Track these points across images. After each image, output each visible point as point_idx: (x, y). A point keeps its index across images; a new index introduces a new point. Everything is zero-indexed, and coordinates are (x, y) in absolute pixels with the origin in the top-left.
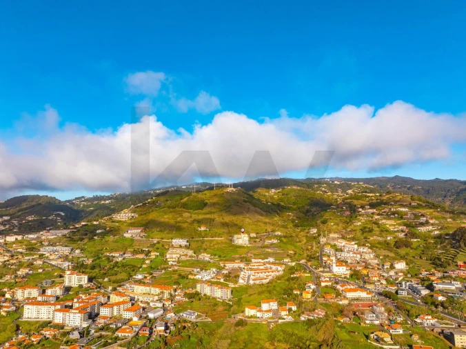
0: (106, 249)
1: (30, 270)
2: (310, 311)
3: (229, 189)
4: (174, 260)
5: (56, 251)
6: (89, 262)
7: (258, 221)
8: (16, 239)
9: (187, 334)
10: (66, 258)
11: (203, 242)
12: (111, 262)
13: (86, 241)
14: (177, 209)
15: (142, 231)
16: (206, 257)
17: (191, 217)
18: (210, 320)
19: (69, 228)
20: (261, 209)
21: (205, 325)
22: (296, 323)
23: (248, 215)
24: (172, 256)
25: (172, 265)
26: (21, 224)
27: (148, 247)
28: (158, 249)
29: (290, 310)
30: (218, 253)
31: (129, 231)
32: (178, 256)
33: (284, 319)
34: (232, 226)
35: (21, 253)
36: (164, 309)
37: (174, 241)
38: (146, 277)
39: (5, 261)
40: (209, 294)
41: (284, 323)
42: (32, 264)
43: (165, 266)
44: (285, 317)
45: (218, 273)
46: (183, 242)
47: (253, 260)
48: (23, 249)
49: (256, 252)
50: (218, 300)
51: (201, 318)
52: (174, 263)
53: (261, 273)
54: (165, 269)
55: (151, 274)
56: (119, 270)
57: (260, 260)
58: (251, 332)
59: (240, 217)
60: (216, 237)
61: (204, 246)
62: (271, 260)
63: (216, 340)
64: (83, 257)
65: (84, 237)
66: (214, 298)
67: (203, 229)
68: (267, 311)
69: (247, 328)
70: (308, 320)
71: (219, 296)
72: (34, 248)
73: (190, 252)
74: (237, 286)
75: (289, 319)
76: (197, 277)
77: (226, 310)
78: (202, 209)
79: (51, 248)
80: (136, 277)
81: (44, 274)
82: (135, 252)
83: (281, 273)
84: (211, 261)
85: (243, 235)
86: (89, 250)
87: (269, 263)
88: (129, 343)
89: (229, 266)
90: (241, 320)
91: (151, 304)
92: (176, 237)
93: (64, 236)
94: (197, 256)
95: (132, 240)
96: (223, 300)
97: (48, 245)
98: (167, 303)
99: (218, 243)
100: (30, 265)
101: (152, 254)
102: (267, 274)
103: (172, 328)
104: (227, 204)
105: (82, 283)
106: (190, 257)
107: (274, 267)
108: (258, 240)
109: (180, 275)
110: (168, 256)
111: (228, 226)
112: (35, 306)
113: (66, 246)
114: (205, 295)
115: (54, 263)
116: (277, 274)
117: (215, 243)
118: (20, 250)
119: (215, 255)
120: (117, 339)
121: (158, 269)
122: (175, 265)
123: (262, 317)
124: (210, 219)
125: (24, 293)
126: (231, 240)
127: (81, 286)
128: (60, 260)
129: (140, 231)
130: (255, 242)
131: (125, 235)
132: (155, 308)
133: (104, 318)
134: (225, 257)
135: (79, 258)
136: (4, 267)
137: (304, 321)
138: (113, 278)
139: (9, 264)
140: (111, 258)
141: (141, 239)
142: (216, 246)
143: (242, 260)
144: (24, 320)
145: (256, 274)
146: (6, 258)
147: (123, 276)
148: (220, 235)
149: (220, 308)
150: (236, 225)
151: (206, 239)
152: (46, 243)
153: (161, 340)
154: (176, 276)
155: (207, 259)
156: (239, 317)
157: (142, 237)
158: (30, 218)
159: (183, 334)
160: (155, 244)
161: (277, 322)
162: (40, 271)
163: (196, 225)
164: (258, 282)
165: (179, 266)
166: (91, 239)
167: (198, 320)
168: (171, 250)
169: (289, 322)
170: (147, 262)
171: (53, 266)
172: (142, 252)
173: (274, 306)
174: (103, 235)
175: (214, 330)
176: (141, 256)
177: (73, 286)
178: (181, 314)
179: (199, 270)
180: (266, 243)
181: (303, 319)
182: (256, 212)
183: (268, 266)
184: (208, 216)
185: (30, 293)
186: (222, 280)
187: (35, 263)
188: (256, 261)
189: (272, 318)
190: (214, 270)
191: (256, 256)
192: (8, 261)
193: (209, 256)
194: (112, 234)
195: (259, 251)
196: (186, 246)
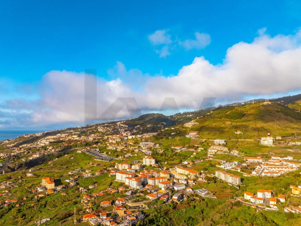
0: (174, 144)
1: (131, 155)
2: (294, 206)
3: (265, 103)
4: (212, 153)
5: (147, 145)
6: (161, 152)
7: (287, 127)
8: (132, 137)
9: (194, 204)
10: (150, 149)
11: (237, 142)
12: (173, 152)
13: (164, 139)
14: (223, 119)
15: (197, 134)
16: (235, 153)
17: (231, 124)
18: (216, 198)
19: (158, 132)
20: (292, 117)
21: (210, 200)
22: (279, 213)
23: (278, 122)
24: (212, 151)
25: (210, 157)
26: (143, 129)
27: (198, 144)
28: (204, 145)
29: (278, 201)
30: (245, 150)
31: (190, 134)
32: (216, 151)
33: (270, 207)
34: (262, 131)
35: (131, 145)
36: (187, 185)
37: (215, 141)
38: (189, 164)
39: (122, 149)
40: (223, 179)
41: (269, 211)
42: (134, 151)
43: (205, 157)
44: (272, 206)
45: (239, 165)
46: (222, 142)
47: (273, 157)
48: (132, 143)
49: (278, 151)
50: (229, 184)
51: (209, 195)
52: (211, 156)
53: (275, 168)
54: (204, 159)
55: (193, 162)
56: (176, 157)
57: (279, 158)
58: (240, 212)
59: (271, 124)
60: (247, 138)
61: (237, 145)
62: (290, 158)
63: (215, 212)
64: (159, 149)
65: (164, 137)
66: (227, 183)
67: (239, 133)
68: (260, 199)
69: (240, 209)
70: (291, 212)
71: (231, 182)
72: (137, 143)
73: (226, 149)
74: (249, 176)
75: (275, 208)
76: (221, 166)
77: (232, 192)
78: (240, 119)
79: (145, 143)
80: (184, 163)
81: (137, 157)
82: (190, 147)
83: (295, 169)
84: (239, 156)
85: (268, 138)
86: (164, 144)
87: (286, 161)
88: (150, 203)
89: (250, 160)
90: (239, 202)
91: (180, 181)
92: (218, 138)
93: (154, 136)
94: (230, 152)
95: (190, 139)
96: (233, 185)
97: (145, 141)
98: (191, 182)
99: (247, 143)
100: (133, 152)
101: (199, 148)
102: (280, 169)
103: (185, 199)
104: (261, 115)
105: (152, 164)
106: (225, 152)
107: (290, 164)
108: (282, 142)
109: (211, 164)
110: (209, 150)
111: (259, 131)
112: (120, 174)
113: (153, 142)
114: (221, 180)
115: (144, 151)
116: (291, 170)
117: (245, 143)
118: (131, 143)
119: (243, 152)
120: (145, 199)
121: (199, 159)
122: (212, 157)
123: (254, 203)
124: (246, 126)
125: (122, 166)
126: (259, 141)
127: (151, 166)
128: (147, 150)
129: (196, 133)
130: (280, 143)
131: (186, 136)
132: (181, 184)
133: (150, 185)
134: (250, 154)
135: (157, 149)
136: (121, 152)
137: (286, 213)
138: (170, 162)
139: (123, 151)
140: (174, 150)
141: (195, 139)
142: (245, 146)
143: (263, 156)
144: (116, 180)
145: (270, 169)
146: (123, 147)
147: (177, 161)
148: (250, 138)
149: (229, 191)
150: (266, 130)
151: (239, 140)
152: (144, 140)
153: (172, 205)
154: (208, 165)
155: (236, 154)
156: (239, 199)
157: (196, 138)
158: (148, 126)
159: (191, 204)
160: (203, 143)
161: (264, 208)
162: (136, 155)
163: (233, 130)
164: (269, 175)
165: (213, 158)
166: (168, 138)
167: (207, 196)
168: (212, 147)
169: (274, 211)
170: (194, 154)
171: (143, 152)
172: (193, 147)
173: (268, 195)
174: (174, 136)
175: (216, 205)
176: (192, 150)
177: (147, 165)
178: (197, 190)
179: (225, 161)
180: (289, 145)
181: (286, 211)
182: (286, 119)
183: (285, 163)
184: (244, 123)
185: (124, 167)
186: (239, 171)
187: (135, 150)
188: (275, 158)
189: (262, 205)
190: (236, 163)
191: (276, 154)
192: (124, 149)
193: (238, 152)
194: (179, 136)
195: (281, 150)
196: (223, 144)
